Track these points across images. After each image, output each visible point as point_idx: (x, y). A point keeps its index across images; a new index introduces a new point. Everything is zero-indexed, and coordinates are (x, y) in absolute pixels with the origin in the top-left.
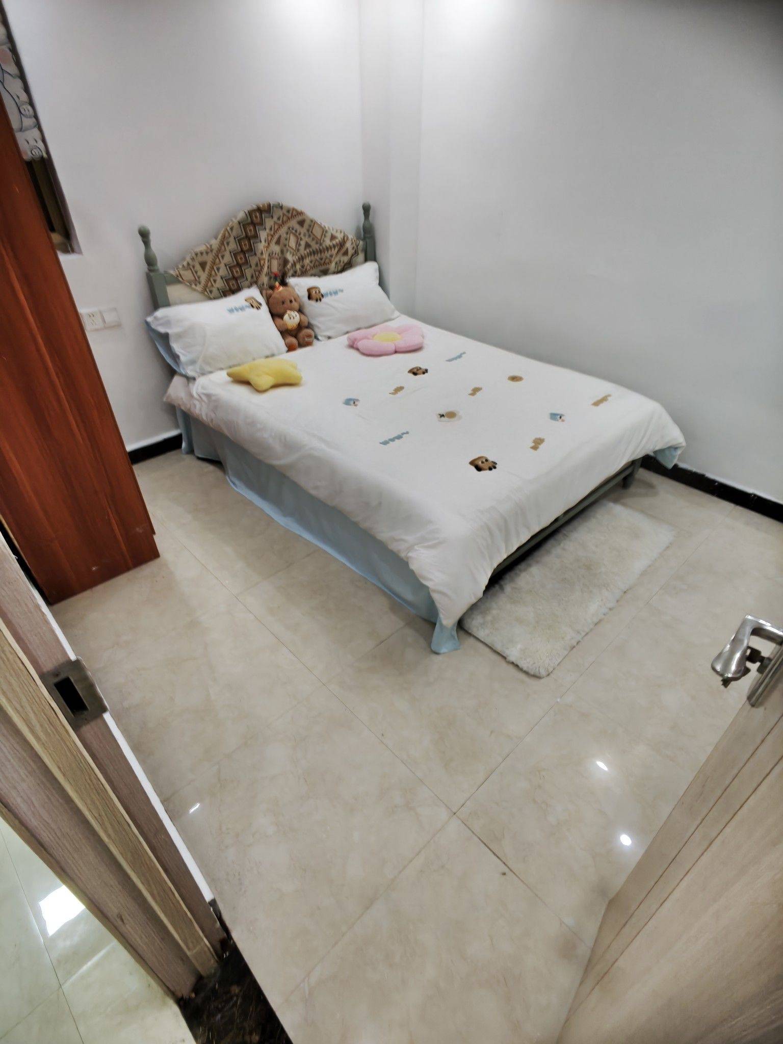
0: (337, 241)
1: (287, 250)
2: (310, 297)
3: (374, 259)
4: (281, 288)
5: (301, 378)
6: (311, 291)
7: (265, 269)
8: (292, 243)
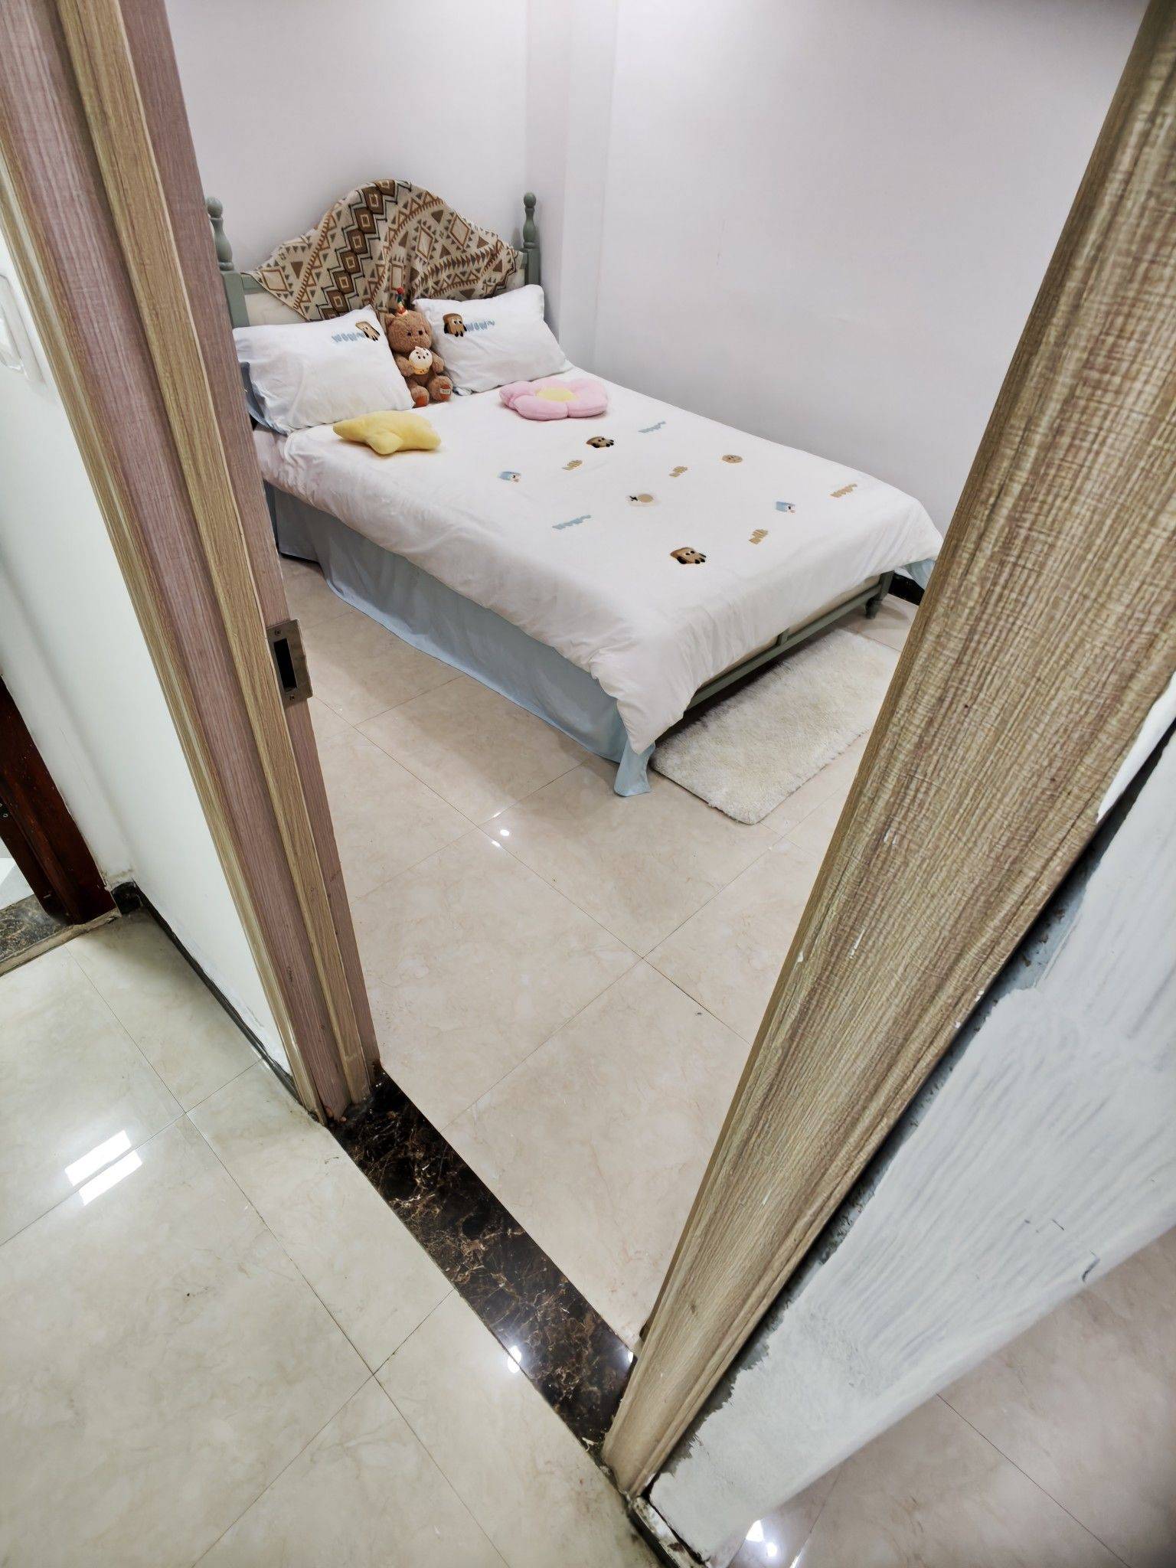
0: (487, 247)
1: (417, 256)
2: (447, 330)
3: (539, 282)
4: (407, 312)
5: (438, 442)
6: (449, 319)
7: (385, 284)
8: (424, 245)
